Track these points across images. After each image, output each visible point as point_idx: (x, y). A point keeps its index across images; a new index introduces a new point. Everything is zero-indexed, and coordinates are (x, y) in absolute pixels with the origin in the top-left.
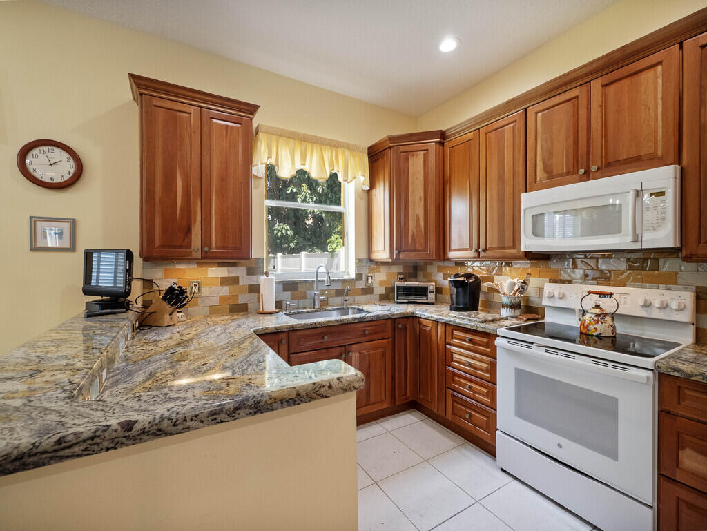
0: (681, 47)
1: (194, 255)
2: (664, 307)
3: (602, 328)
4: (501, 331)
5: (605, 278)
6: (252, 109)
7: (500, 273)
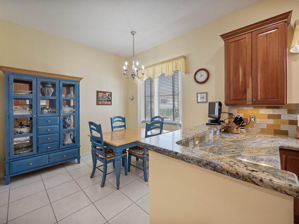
1: (248, 103)
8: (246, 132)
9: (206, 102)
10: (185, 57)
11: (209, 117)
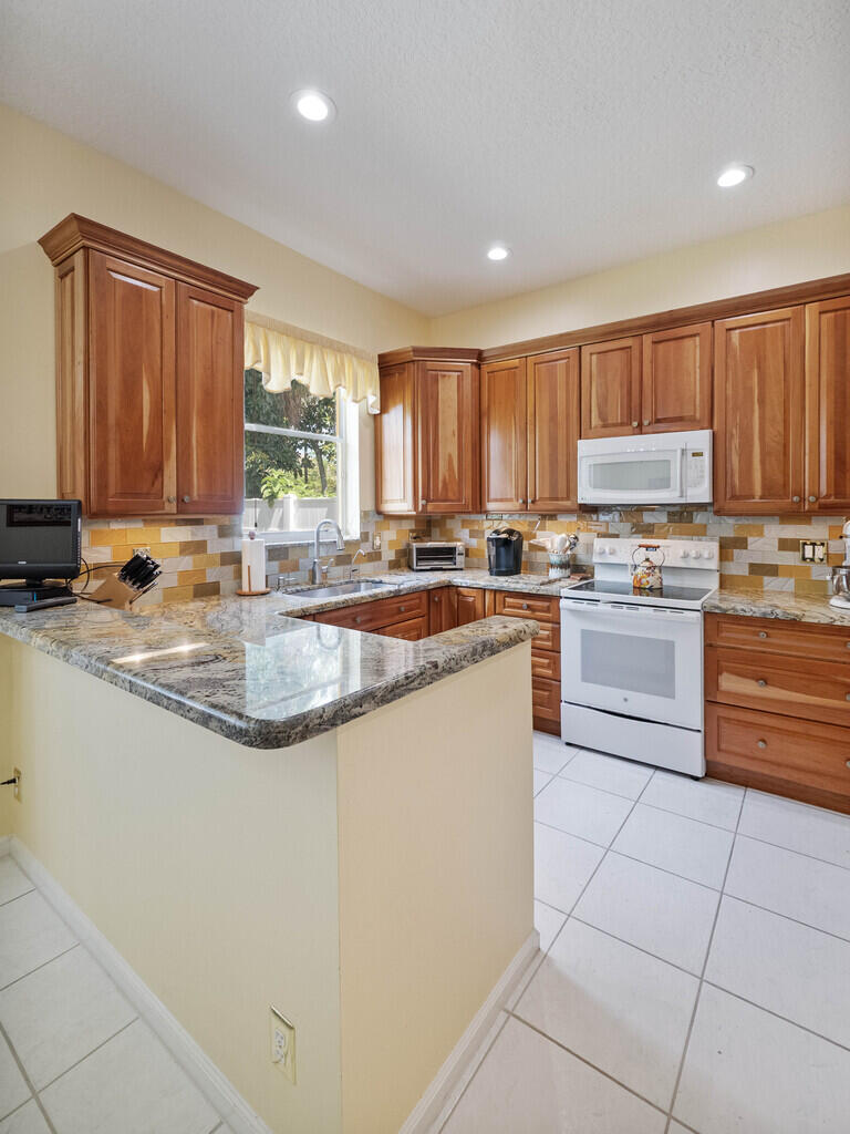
0: (713, 325)
1: (167, 508)
2: (698, 557)
3: (652, 581)
4: (565, 592)
5: (647, 531)
6: (247, 290)
7: (543, 528)
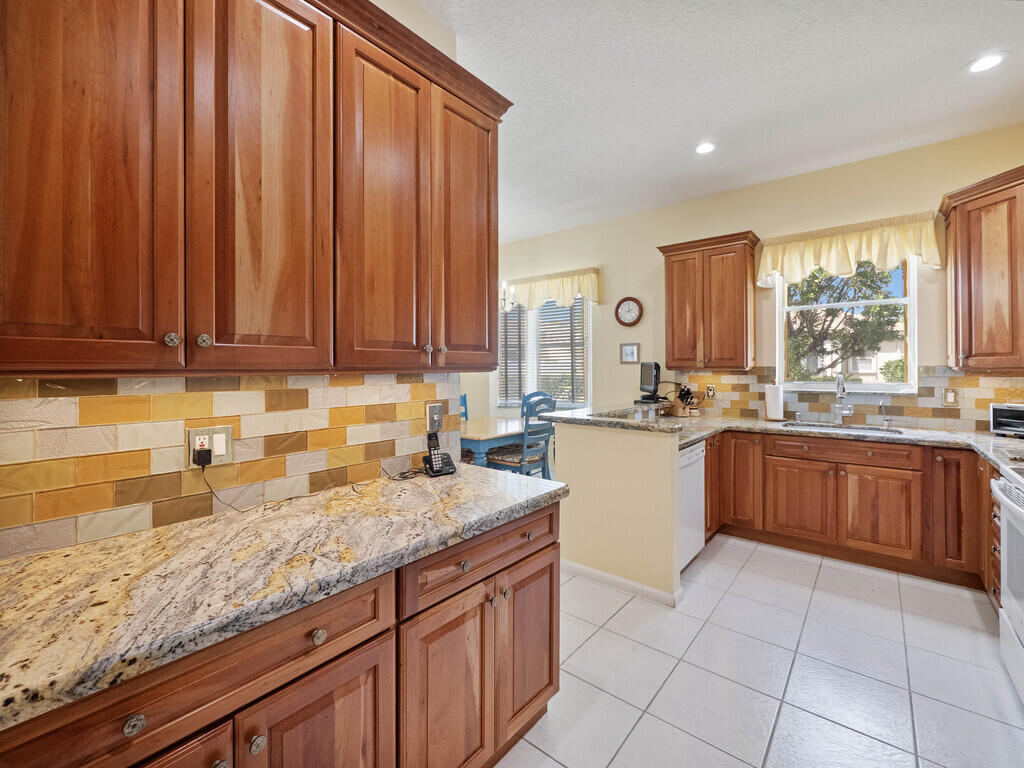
1: (698, 365)
6: (745, 235)
8: (699, 414)
9: (637, 363)
10: (597, 271)
11: (642, 390)
